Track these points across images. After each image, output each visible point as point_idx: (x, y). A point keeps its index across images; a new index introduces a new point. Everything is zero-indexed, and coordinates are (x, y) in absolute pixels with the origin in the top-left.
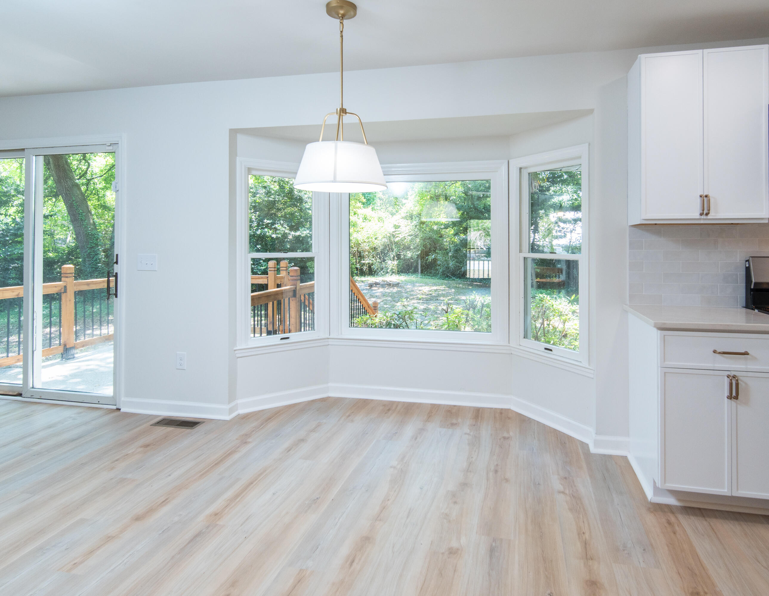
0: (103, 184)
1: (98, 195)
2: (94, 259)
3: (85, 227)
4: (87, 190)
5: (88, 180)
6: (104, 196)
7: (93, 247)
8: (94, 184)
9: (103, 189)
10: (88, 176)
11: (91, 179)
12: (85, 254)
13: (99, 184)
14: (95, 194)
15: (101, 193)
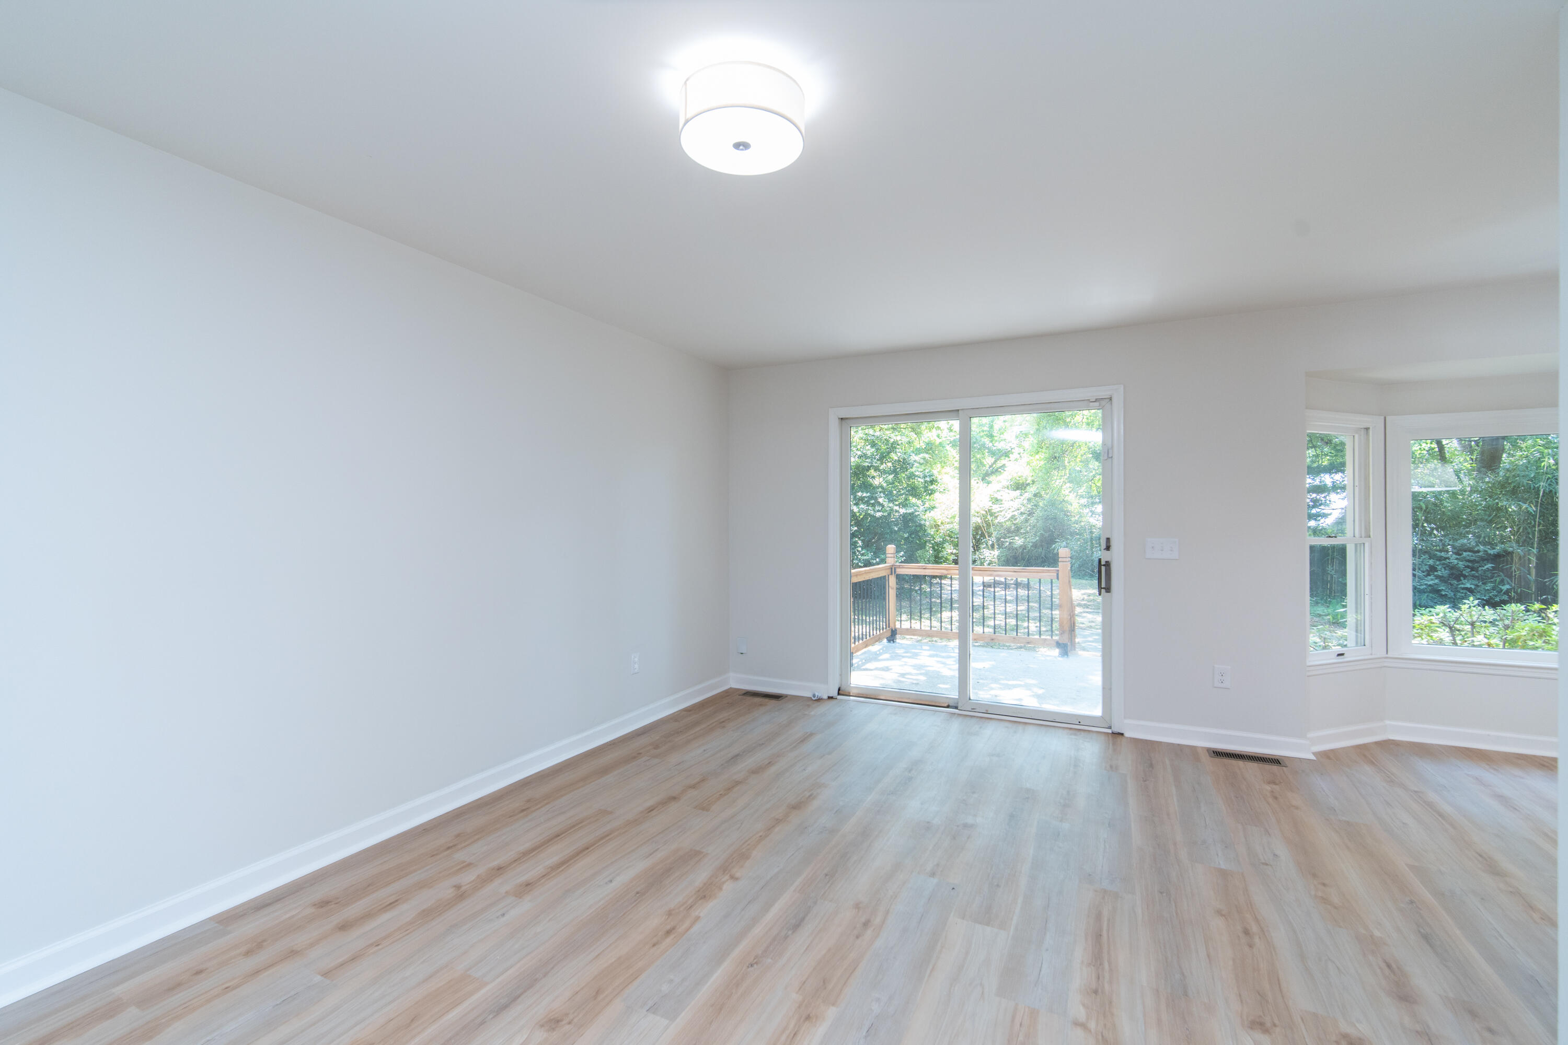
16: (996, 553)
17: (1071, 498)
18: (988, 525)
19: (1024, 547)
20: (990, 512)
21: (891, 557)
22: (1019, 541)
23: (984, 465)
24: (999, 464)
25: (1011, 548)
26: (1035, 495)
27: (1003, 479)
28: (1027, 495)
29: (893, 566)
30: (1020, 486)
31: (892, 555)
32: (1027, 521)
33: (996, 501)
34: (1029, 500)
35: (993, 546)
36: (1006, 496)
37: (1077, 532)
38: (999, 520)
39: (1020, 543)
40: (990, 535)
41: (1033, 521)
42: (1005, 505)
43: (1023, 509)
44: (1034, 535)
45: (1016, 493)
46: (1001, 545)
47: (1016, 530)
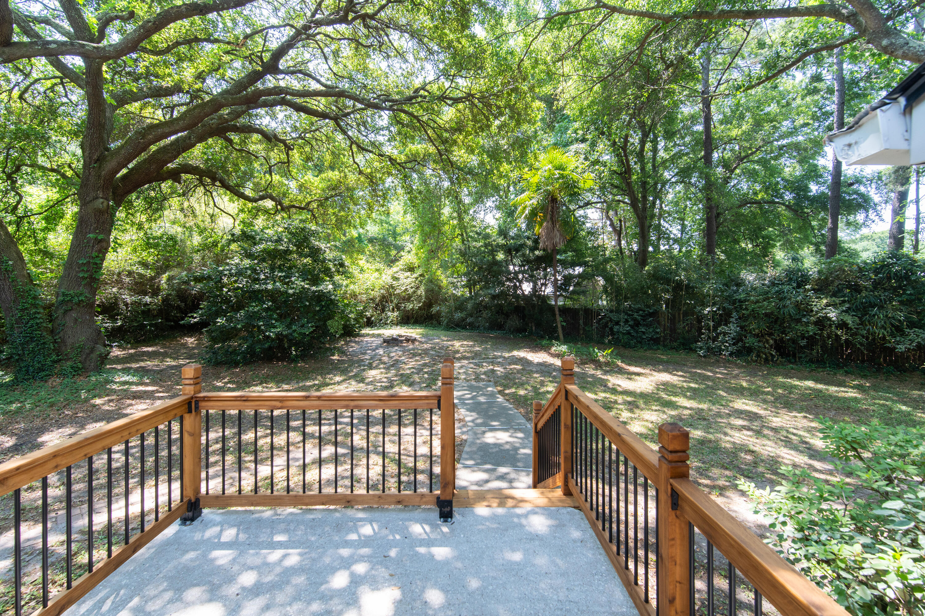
0: (44, 224)
1: (35, 237)
2: (28, 325)
3: (13, 281)
4: (18, 230)
5: (20, 217)
6: (45, 239)
7: (26, 309)
8: (28, 223)
9: (43, 230)
10: (20, 211)
11: (23, 217)
12: (13, 319)
13: (39, 223)
14: (30, 236)
15: (40, 235)
16: (396, 314)
17: (442, 277)
18: (390, 295)
19: (412, 309)
20: (392, 286)
21: (190, 384)
22: (410, 306)
23: (390, 255)
24: (399, 255)
25: (405, 311)
26: (421, 275)
27: (400, 264)
28: (415, 275)
29: (192, 398)
30: (411, 269)
31: (191, 382)
32: (414, 292)
33: (397, 279)
34: (417, 278)
35: (393, 309)
36: (402, 275)
37: (446, 300)
38: (398, 291)
39: (411, 307)
40: (392, 302)
41: (419, 292)
42: (401, 282)
43: (413, 284)
44: (420, 302)
45: (409, 274)
46: (398, 309)
47: (408, 299)
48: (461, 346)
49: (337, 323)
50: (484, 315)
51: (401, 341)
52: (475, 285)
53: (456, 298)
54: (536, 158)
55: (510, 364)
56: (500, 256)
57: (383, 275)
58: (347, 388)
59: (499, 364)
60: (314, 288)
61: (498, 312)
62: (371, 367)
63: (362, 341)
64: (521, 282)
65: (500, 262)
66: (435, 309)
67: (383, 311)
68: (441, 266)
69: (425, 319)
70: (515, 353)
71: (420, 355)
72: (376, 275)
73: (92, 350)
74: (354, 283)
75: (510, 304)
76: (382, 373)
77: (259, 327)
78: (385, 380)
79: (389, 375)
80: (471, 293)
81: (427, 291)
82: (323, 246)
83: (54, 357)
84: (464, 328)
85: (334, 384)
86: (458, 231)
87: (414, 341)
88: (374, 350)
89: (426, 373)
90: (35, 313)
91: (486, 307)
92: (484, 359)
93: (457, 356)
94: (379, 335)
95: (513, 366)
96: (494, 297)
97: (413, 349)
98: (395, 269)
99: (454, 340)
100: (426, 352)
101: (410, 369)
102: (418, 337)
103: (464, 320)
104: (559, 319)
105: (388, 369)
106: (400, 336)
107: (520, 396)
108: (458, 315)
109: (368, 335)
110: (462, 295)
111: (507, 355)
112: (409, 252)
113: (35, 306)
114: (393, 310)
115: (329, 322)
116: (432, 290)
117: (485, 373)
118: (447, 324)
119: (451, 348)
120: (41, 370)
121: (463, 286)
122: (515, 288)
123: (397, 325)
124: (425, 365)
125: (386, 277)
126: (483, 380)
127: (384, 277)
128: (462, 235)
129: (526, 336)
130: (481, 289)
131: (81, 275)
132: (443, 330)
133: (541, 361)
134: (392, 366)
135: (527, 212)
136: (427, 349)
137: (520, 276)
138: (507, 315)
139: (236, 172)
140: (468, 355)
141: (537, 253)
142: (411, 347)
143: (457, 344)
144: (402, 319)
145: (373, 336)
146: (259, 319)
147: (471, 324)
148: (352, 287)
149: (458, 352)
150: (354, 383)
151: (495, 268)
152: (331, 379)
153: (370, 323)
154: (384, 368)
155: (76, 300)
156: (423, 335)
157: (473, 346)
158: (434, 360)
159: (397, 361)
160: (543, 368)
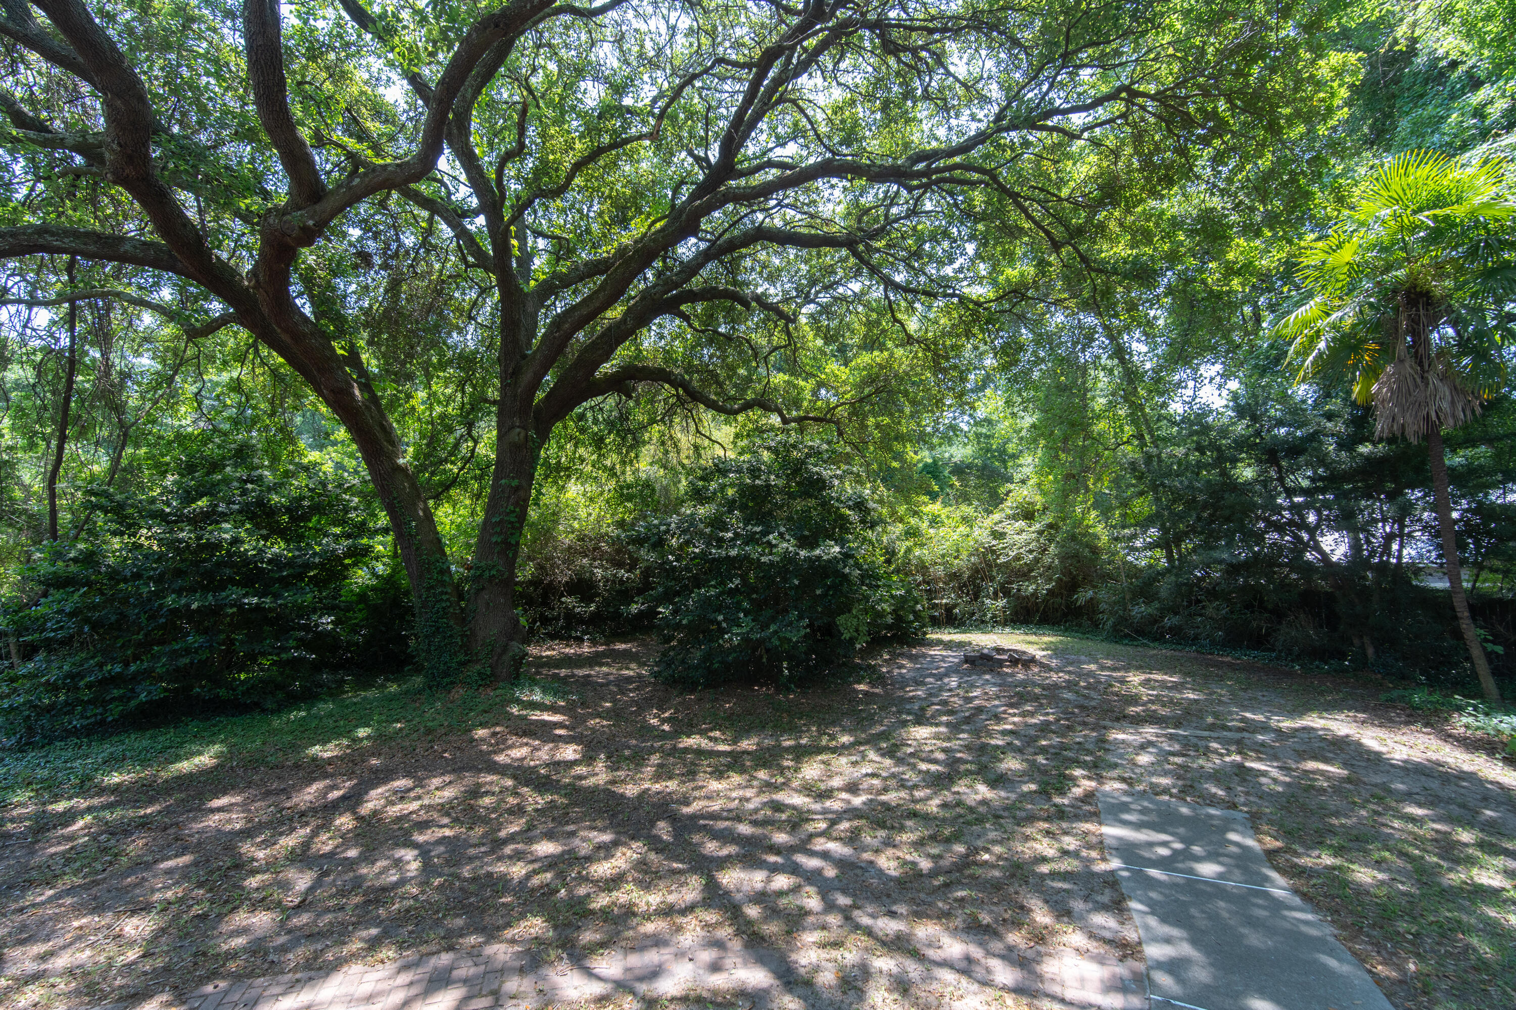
3: (417, 549)
16: (1001, 603)
17: (1099, 529)
18: (990, 566)
19: (1035, 595)
20: (991, 550)
24: (1005, 489)
25: (1018, 597)
26: (1050, 526)
27: (1007, 507)
28: (1037, 526)
30: (1027, 514)
32: (1037, 560)
33: (1000, 535)
34: (1040, 533)
35: (996, 594)
36: (1011, 528)
37: (1110, 576)
38: (1002, 560)
39: (1032, 588)
40: (992, 579)
41: (1047, 560)
42: (1008, 540)
43: (1033, 545)
44: (1050, 580)
45: (1021, 524)
46: (1007, 593)
47: (1025, 574)
48: (1146, 683)
49: (855, 621)
50: (1210, 611)
51: (1001, 663)
52: (1178, 540)
53: (1133, 571)
54: (1340, 200)
55: (1302, 755)
56: (1247, 473)
57: (976, 529)
58: (854, 764)
59: (1262, 752)
60: (803, 553)
61: (1248, 606)
62: (920, 720)
63: (924, 656)
64: (1312, 531)
65: (1247, 483)
66: (1084, 595)
67: (976, 597)
68: (1095, 506)
69: (1065, 615)
70: (1315, 721)
71: (1036, 698)
72: (963, 529)
73: (505, 649)
74: (922, 545)
75: (1284, 586)
76: (937, 736)
77: (719, 623)
78: (940, 756)
79: (954, 744)
80: (1170, 557)
81: (1063, 558)
82: (826, 473)
83: (461, 657)
84: (1158, 638)
85: (834, 750)
86: (1129, 430)
87: (1028, 662)
88: (940, 677)
89: (1043, 750)
90: (442, 593)
91: (1213, 593)
92: (1212, 727)
93: (1133, 710)
94: (960, 645)
95: (1311, 765)
96: (1234, 569)
97: (1024, 684)
98: (997, 516)
99: (1127, 669)
100: (1052, 692)
101: (1004, 733)
102: (1039, 654)
103: (1154, 620)
104: (1473, 633)
105: (955, 728)
106: (999, 650)
107: (1361, 891)
108: (1140, 610)
109: (939, 642)
110: (1150, 566)
111: (1287, 724)
112: (1023, 482)
113: (443, 583)
114: (996, 597)
115: (841, 620)
116: (1076, 556)
117: (1217, 777)
118: (1115, 629)
119: (1117, 687)
120: (446, 674)
121: (1150, 547)
122: (1300, 547)
123: (1005, 624)
124: (1044, 729)
125: (981, 534)
126: (1213, 801)
127: (977, 532)
128: (1140, 437)
129: (1345, 670)
130: (1194, 550)
131: (494, 540)
132: (1106, 639)
133: (1417, 756)
134: (967, 720)
135: (1322, 345)
136: (1056, 686)
137: (1312, 518)
138: (1278, 615)
139: (730, 378)
140: (1163, 712)
141: (1365, 449)
142: (1020, 676)
143: (1135, 678)
144: (1015, 613)
145: (948, 645)
146: (719, 610)
147: (1176, 631)
148: (917, 552)
149: (1134, 700)
150: (872, 755)
151: (1230, 498)
152: (833, 737)
153: (950, 620)
154: (948, 724)
155: (487, 574)
156: (1057, 652)
157: (1175, 687)
158: (1069, 715)
159: (980, 710)
160: (1435, 785)
